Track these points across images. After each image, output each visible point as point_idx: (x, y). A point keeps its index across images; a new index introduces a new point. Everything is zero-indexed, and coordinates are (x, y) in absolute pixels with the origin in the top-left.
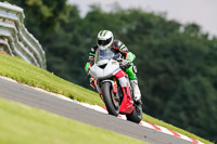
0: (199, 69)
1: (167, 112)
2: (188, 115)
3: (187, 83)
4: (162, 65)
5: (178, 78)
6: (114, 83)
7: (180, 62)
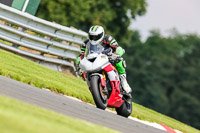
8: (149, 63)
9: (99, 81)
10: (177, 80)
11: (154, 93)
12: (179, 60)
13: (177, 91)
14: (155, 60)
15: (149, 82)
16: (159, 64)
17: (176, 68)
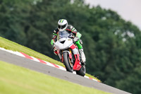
6: (70, 53)
8: (12, 9)
9: (68, 55)
10: (32, 21)
11: (15, 30)
12: (33, 6)
13: (32, 28)
14: (16, 7)
15: (12, 23)
16: (19, 10)
17: (31, 12)
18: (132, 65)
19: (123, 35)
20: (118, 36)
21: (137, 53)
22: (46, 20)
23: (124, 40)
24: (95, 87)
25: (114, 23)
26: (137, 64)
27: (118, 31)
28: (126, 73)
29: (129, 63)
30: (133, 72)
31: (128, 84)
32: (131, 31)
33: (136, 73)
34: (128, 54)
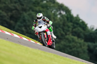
0: (30, 8)
1: (16, 27)
2: (26, 28)
3: (25, 14)
4: (14, 6)
5: (21, 12)
6: (45, 34)
7: (23, 5)
18: (64, 33)
19: (58, 13)
20: (54, 14)
21: (67, 26)
22: (5, 3)
23: (59, 16)
24: (39, 49)
25: (52, 5)
26: (68, 33)
27: (55, 10)
28: (60, 39)
29: (62, 32)
30: (65, 38)
31: (61, 46)
32: (63, 10)
33: (67, 39)
34: (61, 26)
